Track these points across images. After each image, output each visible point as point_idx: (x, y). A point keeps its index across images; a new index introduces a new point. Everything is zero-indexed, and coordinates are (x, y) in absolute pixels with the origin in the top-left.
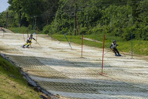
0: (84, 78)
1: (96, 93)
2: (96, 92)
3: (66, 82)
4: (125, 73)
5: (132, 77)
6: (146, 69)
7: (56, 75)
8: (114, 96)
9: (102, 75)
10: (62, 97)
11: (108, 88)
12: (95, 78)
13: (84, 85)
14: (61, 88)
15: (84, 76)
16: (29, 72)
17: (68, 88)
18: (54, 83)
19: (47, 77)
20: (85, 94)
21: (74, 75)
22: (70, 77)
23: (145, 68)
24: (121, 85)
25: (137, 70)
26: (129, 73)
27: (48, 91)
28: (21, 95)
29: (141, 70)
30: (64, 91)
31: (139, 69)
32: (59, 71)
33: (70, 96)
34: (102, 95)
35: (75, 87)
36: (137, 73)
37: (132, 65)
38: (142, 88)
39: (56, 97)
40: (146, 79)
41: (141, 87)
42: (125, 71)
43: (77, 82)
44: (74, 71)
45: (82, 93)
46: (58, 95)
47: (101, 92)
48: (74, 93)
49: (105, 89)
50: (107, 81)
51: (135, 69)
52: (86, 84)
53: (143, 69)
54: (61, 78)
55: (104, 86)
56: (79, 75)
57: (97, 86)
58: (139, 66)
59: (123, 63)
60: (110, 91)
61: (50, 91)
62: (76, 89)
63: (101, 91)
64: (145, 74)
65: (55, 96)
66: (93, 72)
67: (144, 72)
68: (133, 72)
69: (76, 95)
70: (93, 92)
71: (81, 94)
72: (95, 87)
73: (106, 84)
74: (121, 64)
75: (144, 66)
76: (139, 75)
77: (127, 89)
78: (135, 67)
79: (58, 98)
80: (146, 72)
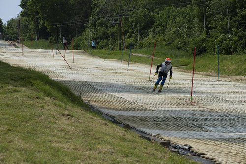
0: (172, 109)
1: (204, 131)
2: (203, 129)
3: (151, 116)
4: (222, 100)
5: (234, 105)
7: (130, 106)
9: (192, 104)
11: (214, 122)
12: (186, 109)
14: (152, 124)
15: (168, 106)
16: (91, 103)
18: (137, 118)
19: (120, 110)
20: (190, 132)
21: (154, 106)
22: (152, 109)
25: (235, 96)
26: (227, 101)
27: (139, 129)
29: (241, 96)
30: (160, 129)
31: (237, 95)
32: (131, 100)
33: (174, 135)
35: (170, 123)
36: (239, 100)
39: (158, 137)
42: (221, 98)
43: (167, 116)
44: (152, 100)
45: (185, 130)
46: (159, 134)
48: (176, 132)
49: (212, 125)
50: (206, 113)
51: (231, 95)
52: (180, 118)
53: (243, 95)
54: (139, 110)
55: (206, 120)
56: (162, 106)
57: (197, 120)
58: (236, 91)
59: (210, 86)
60: (221, 127)
62: (172, 125)
63: (209, 127)
65: (154, 136)
66: (178, 101)
68: (233, 100)
69: (180, 134)
70: (198, 128)
71: (185, 132)
73: (206, 117)
74: (209, 89)
75: (241, 90)
76: (243, 103)
77: (242, 123)
78: (230, 92)
79: (162, 139)
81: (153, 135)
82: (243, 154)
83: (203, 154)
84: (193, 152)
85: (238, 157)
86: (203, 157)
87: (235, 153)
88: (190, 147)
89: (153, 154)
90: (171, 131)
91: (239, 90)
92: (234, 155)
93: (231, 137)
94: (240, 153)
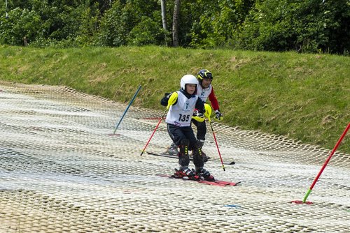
5: (19, 135)
8: (11, 183)
23: (42, 114)
25: (23, 119)
26: (8, 128)
29: (33, 119)
31: (27, 118)
36: (28, 126)
38: (63, 163)
40: (57, 141)
41: (58, 162)
51: (16, 117)
58: (23, 109)
64: (49, 130)
67: (43, 125)
68: (18, 125)
75: (35, 110)
76: (35, 132)
77: (29, 166)
80: (49, 126)
82: (23, 216)
85: (14, 220)
87: (9, 214)
91: (31, 109)
92: (7, 218)
93: (7, 188)
94: (18, 214)
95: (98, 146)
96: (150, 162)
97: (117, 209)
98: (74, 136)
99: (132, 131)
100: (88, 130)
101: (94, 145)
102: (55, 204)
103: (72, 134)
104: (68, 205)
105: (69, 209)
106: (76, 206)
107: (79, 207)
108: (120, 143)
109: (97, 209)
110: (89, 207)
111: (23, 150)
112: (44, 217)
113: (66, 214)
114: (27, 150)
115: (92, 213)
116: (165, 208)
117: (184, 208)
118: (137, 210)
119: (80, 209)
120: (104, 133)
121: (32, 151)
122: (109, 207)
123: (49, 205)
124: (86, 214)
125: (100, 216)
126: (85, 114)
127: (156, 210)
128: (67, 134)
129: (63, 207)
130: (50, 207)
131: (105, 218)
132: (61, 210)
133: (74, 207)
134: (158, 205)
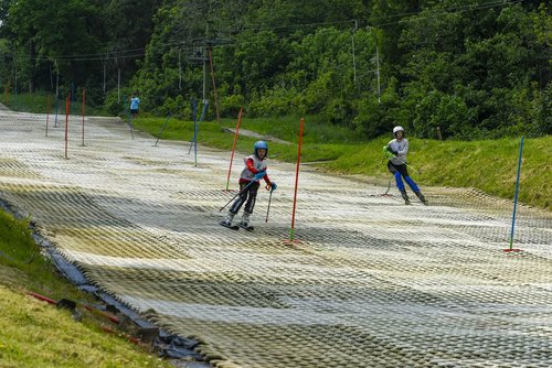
0: (236, 256)
1: (273, 306)
2: (274, 303)
3: (181, 269)
4: (365, 240)
5: (386, 253)
6: (429, 229)
7: (147, 246)
8: (333, 317)
9: (291, 246)
10: (165, 320)
11: (313, 289)
12: (271, 257)
13: (237, 278)
14: (164, 289)
15: (234, 249)
16: (59, 236)
17: (183, 288)
18: (141, 273)
19: (117, 254)
20: (240, 308)
21: (203, 247)
22: (192, 253)
23: (429, 224)
24: (351, 279)
25: (402, 231)
26: (377, 243)
28: (34, 314)
29: (414, 231)
30: (173, 300)
31: (410, 229)
32: (156, 233)
33: (193, 314)
34: (292, 311)
35: (208, 287)
36: (404, 240)
37: (387, 214)
38: (421, 289)
39: (148, 317)
40: (431, 260)
41: (416, 287)
42: (366, 234)
43: (214, 270)
45: (231, 304)
46: (153, 311)
47: (290, 301)
48: (204, 307)
49: (302, 294)
51: (396, 229)
52: (241, 276)
53: (422, 229)
54: (161, 255)
55: (300, 282)
56: (218, 248)
57: (278, 281)
58: (408, 219)
59: (358, 208)
60: (318, 299)
61: (127, 299)
62: (209, 292)
63: (290, 299)
64: (429, 245)
65: (142, 314)
66: (263, 237)
67: (423, 240)
68: (390, 239)
69: (211, 311)
70: (264, 301)
71: (227, 308)
72: (269, 287)
73: (305, 277)
74: (352, 213)
75: (423, 219)
76: (410, 247)
78: (394, 223)
79: (154, 321)
80: (432, 240)
81: (141, 311)
82: (316, 361)
83: (219, 358)
84: (199, 351)
86: (214, 365)
87: (298, 359)
88: (201, 343)
89: (76, 355)
90: (194, 305)
91: (418, 219)
92: (292, 364)
93: (323, 323)
94: (312, 358)
95: (483, 265)
96: (542, 285)
97: (450, 352)
98: (459, 253)
99: (537, 246)
100: (481, 244)
101: (479, 265)
102: (373, 345)
103: (457, 250)
104: (388, 346)
105: (386, 351)
106: (398, 346)
107: (401, 349)
108: (515, 261)
109: (423, 352)
110: (414, 349)
111: (379, 272)
112: (344, 362)
113: (378, 359)
114: (385, 272)
115: (414, 357)
116: (518, 349)
117: (543, 349)
118: (476, 352)
119: (401, 352)
120: (500, 248)
121: (391, 273)
122: (441, 348)
123: (363, 346)
124: (404, 359)
125: (421, 360)
126: (487, 223)
127: (502, 352)
128: (450, 250)
129: (380, 348)
130: (363, 349)
131: (427, 363)
132: (375, 353)
133: (394, 349)
134: (510, 346)
